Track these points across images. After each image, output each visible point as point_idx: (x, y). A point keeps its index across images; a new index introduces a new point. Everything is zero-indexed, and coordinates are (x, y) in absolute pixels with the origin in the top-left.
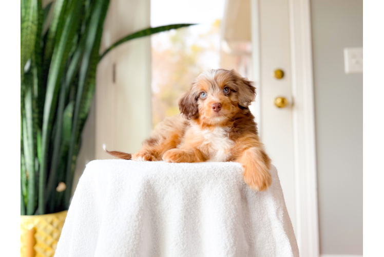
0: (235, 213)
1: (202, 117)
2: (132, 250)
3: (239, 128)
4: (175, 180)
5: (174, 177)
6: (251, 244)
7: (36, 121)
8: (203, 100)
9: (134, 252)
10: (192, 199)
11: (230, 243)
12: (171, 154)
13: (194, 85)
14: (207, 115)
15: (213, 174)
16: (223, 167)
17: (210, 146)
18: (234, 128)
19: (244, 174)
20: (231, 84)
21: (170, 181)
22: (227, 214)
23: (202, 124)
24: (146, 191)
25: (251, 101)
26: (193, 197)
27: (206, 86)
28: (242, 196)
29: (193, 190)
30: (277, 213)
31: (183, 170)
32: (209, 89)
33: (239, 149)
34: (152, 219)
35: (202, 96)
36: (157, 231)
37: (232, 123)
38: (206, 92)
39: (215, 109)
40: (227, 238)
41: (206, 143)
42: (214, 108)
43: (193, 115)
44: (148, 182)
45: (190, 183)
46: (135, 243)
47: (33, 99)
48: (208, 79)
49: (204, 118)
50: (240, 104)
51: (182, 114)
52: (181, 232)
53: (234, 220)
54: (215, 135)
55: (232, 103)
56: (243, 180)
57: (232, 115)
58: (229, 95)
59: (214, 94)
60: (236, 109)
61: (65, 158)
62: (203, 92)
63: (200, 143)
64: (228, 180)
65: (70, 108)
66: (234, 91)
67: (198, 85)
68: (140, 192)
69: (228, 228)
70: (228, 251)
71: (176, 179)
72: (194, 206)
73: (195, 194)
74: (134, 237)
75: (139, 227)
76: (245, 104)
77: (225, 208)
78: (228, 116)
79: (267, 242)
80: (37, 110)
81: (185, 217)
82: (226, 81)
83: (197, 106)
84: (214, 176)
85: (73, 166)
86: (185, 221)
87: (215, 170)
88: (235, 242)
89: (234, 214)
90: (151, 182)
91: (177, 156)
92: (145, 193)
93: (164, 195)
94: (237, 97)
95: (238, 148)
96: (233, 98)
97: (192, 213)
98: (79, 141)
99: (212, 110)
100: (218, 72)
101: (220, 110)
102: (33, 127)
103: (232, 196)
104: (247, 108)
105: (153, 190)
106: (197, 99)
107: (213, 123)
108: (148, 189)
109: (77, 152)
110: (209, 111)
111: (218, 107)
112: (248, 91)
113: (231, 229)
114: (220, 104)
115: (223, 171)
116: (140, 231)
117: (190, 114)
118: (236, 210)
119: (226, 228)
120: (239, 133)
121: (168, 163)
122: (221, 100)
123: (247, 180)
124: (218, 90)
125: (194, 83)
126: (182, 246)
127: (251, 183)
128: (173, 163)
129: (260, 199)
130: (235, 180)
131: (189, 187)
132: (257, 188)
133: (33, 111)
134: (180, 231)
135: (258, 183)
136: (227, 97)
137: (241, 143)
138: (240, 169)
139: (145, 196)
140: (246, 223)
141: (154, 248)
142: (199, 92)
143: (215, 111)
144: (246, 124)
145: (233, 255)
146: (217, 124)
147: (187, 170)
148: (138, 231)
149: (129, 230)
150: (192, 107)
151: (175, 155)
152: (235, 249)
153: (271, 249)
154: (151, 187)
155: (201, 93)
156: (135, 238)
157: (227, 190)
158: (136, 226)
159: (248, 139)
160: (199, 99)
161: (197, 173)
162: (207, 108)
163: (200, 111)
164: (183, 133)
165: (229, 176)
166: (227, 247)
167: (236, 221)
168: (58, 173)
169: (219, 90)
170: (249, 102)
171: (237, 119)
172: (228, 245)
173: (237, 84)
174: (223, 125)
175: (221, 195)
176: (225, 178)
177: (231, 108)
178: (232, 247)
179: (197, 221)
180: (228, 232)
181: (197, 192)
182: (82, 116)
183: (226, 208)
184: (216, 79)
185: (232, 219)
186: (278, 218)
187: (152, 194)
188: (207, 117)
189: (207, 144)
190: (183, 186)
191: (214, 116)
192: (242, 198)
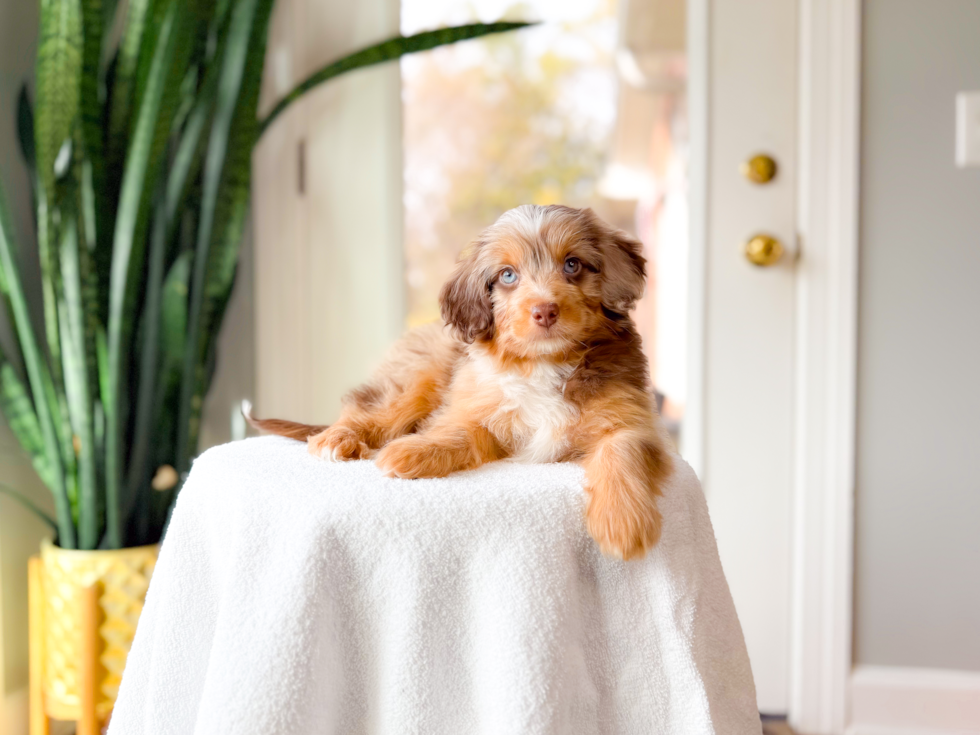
0: (554, 617)
1: (502, 338)
2: (287, 705)
3: (597, 368)
4: (400, 529)
5: (397, 521)
6: (605, 689)
7: (93, 306)
8: (509, 289)
9: (293, 710)
10: (444, 579)
11: (537, 698)
12: (398, 455)
13: (485, 247)
14: (519, 333)
15: (501, 514)
16: (532, 492)
17: (517, 416)
18: (583, 368)
19: (589, 513)
20: (585, 251)
21: (387, 533)
22: (534, 620)
23: (501, 354)
24: (325, 556)
25: (634, 297)
26: (447, 572)
27: (517, 255)
28: (580, 567)
29: (448, 556)
30: (676, 611)
31: (422, 503)
32: (526, 262)
33: (590, 428)
34: (344, 625)
35: (504, 279)
36: (357, 653)
37: (582, 355)
38: (518, 271)
39: (541, 321)
40: (531, 682)
41: (506, 408)
42: (539, 317)
43: (480, 332)
44: (331, 531)
45: (439, 538)
46: (294, 687)
47: (80, 248)
48: (523, 233)
49: (510, 340)
50: (607, 304)
51: (450, 326)
52: (415, 662)
53: (551, 637)
54: (533, 390)
55: (588, 303)
56: (584, 528)
57: (585, 336)
58: (577, 280)
59: (539, 278)
60: (596, 319)
61: (173, 403)
62: (507, 269)
63: (493, 407)
64: (542, 530)
65: (181, 269)
66: (592, 269)
67: (495, 251)
68: (308, 560)
69: (534, 658)
70: (532, 716)
71: (403, 526)
72: (449, 595)
73: (454, 566)
74: (292, 672)
75: (305, 649)
76: (620, 306)
77: (528, 606)
78: (574, 337)
79: (646, 685)
80: (93, 279)
81: (424, 624)
82: (570, 241)
83: (491, 306)
84: (504, 518)
85: (193, 423)
86: (424, 636)
87: (508, 502)
88: (550, 695)
89: (553, 621)
90: (340, 533)
91: (414, 459)
92: (322, 560)
93: (372, 565)
94: (598, 285)
95: (588, 426)
96: (589, 288)
97: (444, 613)
98: (208, 357)
99: (532, 321)
100: (551, 214)
101: (555, 322)
102: (85, 323)
103: (550, 572)
104: (624, 316)
105: (344, 553)
106: (490, 287)
107: (532, 354)
108: (329, 552)
109: (204, 388)
110: (524, 322)
111: (550, 316)
112: (627, 268)
113: (543, 660)
114: (555, 305)
115: (531, 505)
116: (309, 659)
117: (471, 328)
118: (559, 609)
119: (529, 657)
120: (594, 384)
121: (387, 478)
122: (556, 294)
123: (595, 529)
124: (549, 267)
125: (482, 244)
126: (416, 697)
127: (603, 537)
128: (399, 481)
129: (631, 573)
130: (561, 530)
131: (435, 549)
132: (617, 552)
133: (83, 282)
134: (411, 660)
135: (620, 540)
136: (572, 287)
137: (598, 414)
138: (579, 498)
139: (323, 569)
140: (592, 637)
141: (352, 694)
142: (495, 269)
143: (541, 325)
144: (616, 362)
145: (543, 725)
146: (544, 356)
147: (431, 504)
148: (303, 658)
149: (278, 655)
150: (478, 309)
151: (408, 457)
152: (551, 711)
153: (656, 703)
154: (340, 546)
155: (502, 272)
156: (295, 675)
157: (536, 556)
158: (297, 645)
159: (616, 403)
160: (496, 286)
161: (460, 510)
162: (519, 315)
163: (497, 321)
164: (448, 374)
165: (545, 518)
166: (528, 706)
167: (556, 638)
168: (155, 442)
169: (551, 266)
170: (630, 298)
171: (594, 344)
172: (532, 700)
173: (600, 250)
174: (558, 359)
175: (521, 570)
176: (532, 525)
177: (584, 318)
178: (542, 707)
179: (458, 633)
180: (532, 669)
181: (458, 561)
182: (214, 290)
183: (532, 606)
184: (544, 234)
185: (546, 635)
186: (679, 626)
187: (340, 564)
188: (518, 340)
189: (511, 412)
190: (421, 544)
191: (537, 339)
192: (582, 574)
